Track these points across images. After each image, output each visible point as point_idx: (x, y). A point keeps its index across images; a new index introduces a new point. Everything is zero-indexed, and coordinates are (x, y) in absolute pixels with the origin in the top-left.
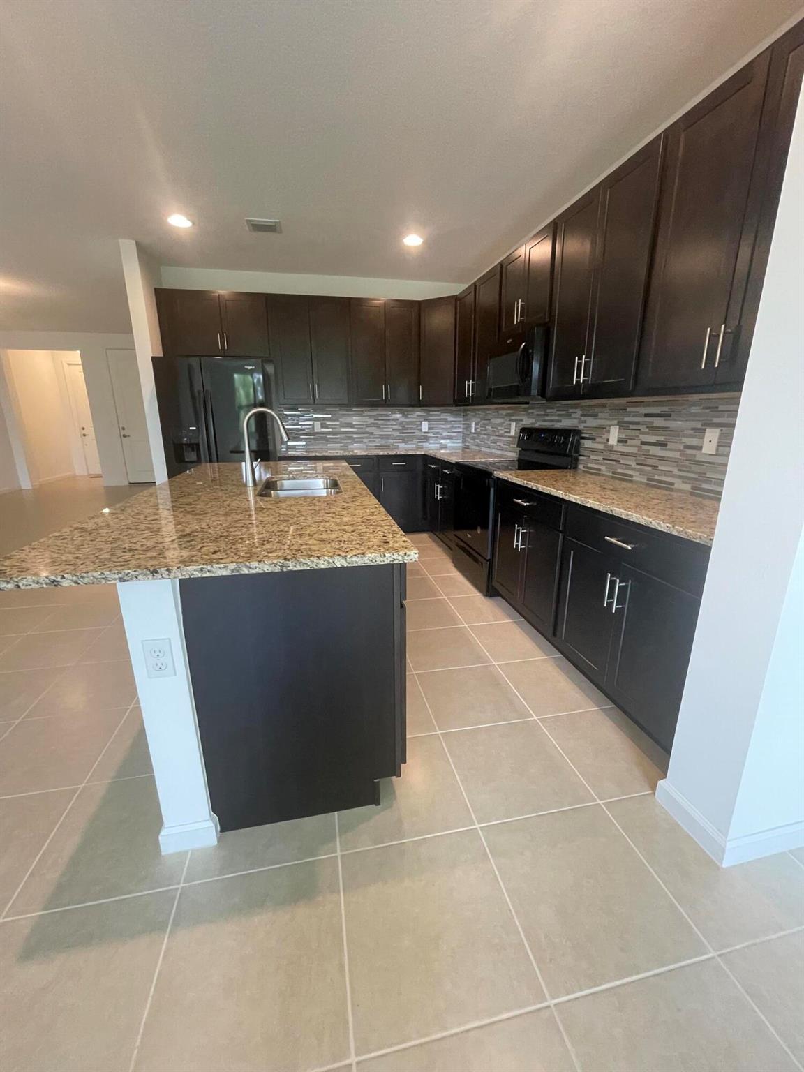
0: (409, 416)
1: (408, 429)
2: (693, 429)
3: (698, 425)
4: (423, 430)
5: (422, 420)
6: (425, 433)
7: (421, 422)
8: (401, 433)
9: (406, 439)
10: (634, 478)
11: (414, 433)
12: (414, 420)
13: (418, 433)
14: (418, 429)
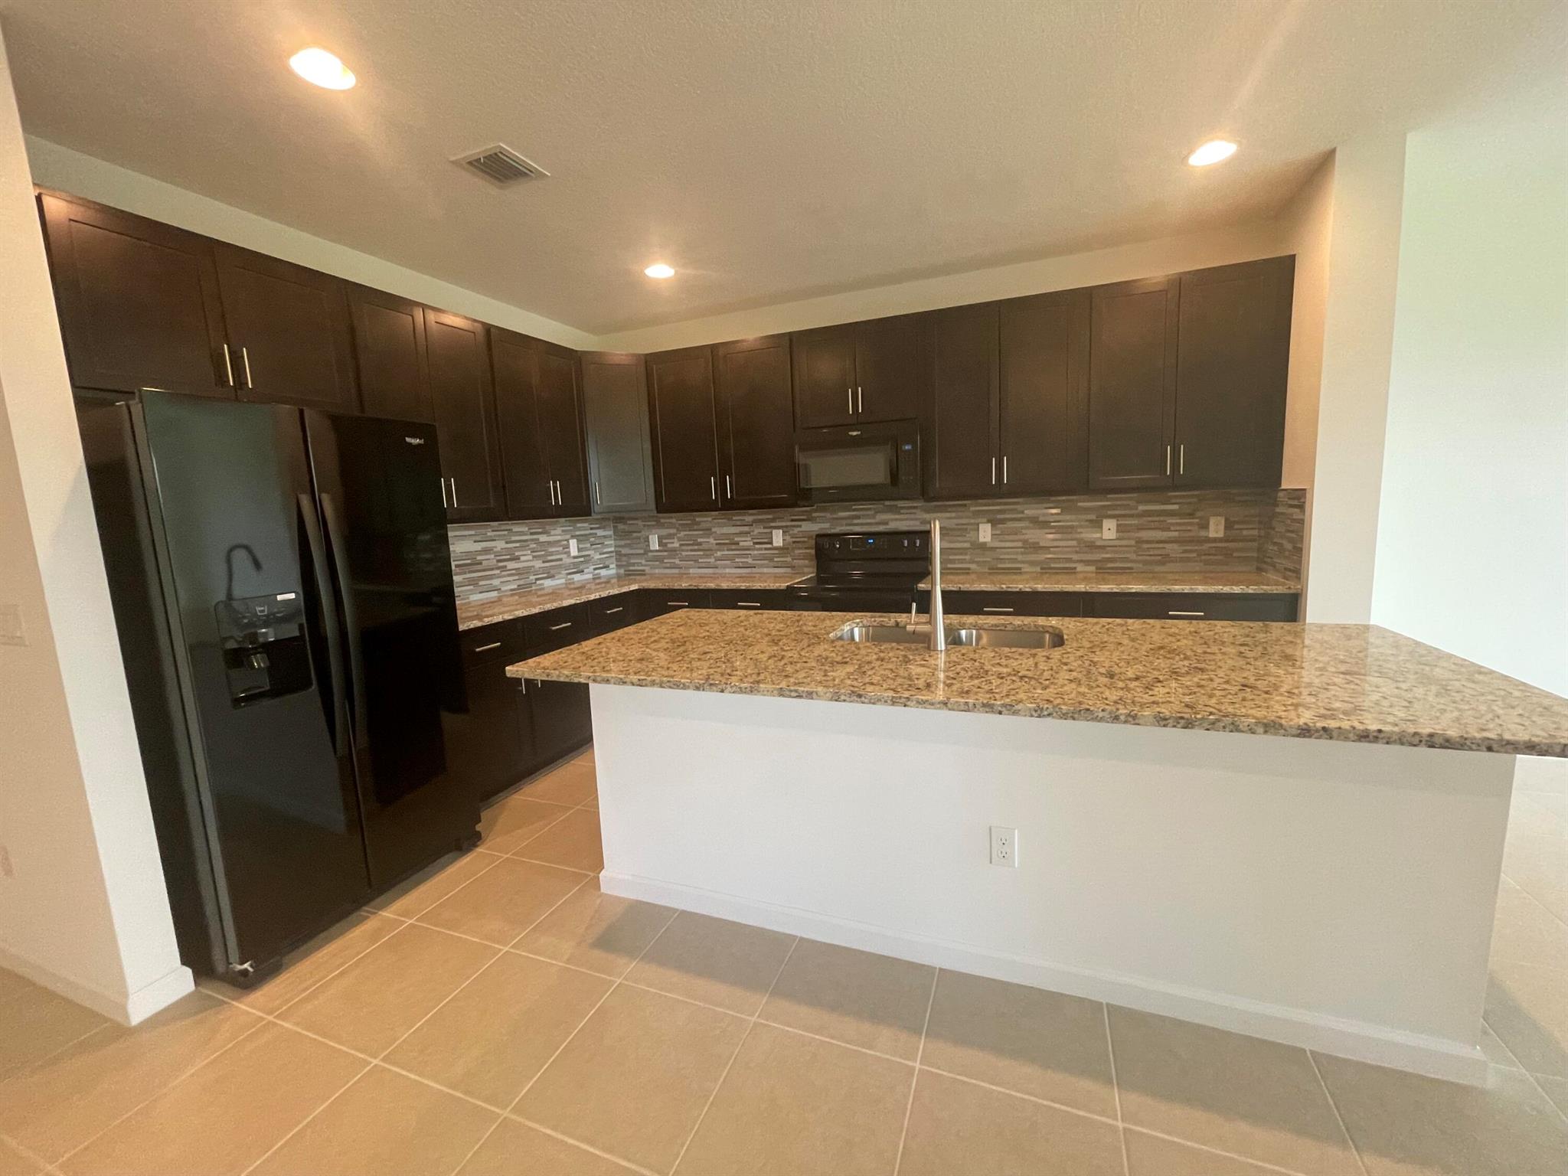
0: (553, 532)
1: (552, 554)
2: (1087, 521)
3: (1093, 517)
4: (572, 554)
5: (568, 537)
6: (575, 557)
7: (568, 540)
8: (544, 562)
9: (552, 572)
10: (1023, 570)
11: (561, 560)
12: (559, 538)
13: (567, 561)
14: (565, 553)
